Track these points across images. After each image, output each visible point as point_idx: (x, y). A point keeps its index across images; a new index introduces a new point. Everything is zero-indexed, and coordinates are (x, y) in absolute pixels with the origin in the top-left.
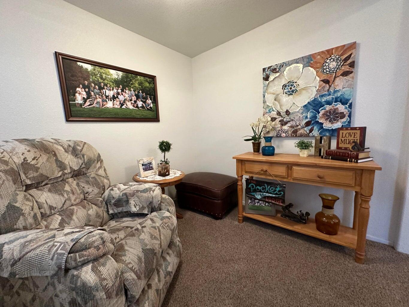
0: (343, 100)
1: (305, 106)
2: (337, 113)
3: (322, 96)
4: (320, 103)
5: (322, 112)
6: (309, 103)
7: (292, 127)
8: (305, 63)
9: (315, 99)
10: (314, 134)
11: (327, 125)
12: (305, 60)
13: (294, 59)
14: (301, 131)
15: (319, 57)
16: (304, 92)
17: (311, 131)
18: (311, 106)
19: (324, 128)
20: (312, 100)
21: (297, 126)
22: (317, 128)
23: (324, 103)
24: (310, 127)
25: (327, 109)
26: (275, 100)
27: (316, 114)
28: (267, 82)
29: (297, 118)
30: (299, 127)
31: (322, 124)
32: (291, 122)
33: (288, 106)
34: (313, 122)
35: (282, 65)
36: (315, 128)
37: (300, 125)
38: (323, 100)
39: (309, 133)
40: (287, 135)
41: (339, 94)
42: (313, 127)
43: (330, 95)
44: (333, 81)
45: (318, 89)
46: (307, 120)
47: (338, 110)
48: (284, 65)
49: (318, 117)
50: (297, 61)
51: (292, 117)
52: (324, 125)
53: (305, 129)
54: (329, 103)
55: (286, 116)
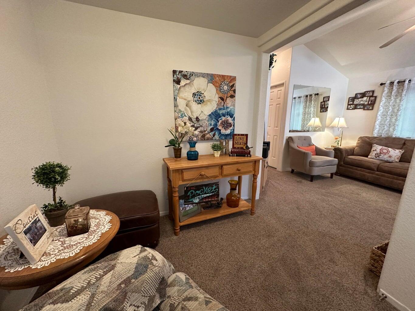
0: (231, 115)
1: (210, 115)
2: (228, 123)
3: (220, 109)
4: (219, 114)
5: (220, 122)
6: (212, 113)
7: (201, 132)
8: (209, 79)
9: (216, 111)
10: (216, 138)
11: (223, 131)
12: (209, 77)
13: (201, 73)
14: (208, 136)
15: (218, 78)
16: (209, 103)
17: (214, 135)
18: (214, 116)
19: (222, 133)
20: (214, 111)
21: (205, 131)
22: (218, 133)
23: (221, 115)
24: (213, 133)
25: (223, 120)
26: (187, 105)
27: (217, 123)
28: (179, 86)
29: (204, 124)
30: (206, 132)
31: (220, 130)
32: (200, 128)
33: (198, 114)
34: (215, 128)
35: (192, 74)
36: (216, 133)
37: (207, 130)
38: (221, 113)
39: (213, 137)
40: (198, 139)
41: (229, 110)
42: (215, 132)
43: (224, 109)
44: (226, 100)
45: (218, 104)
46: (212, 127)
47: (228, 121)
48: (194, 74)
49: (218, 125)
50: (203, 75)
51: (200, 123)
52: (221, 131)
53: (210, 134)
54: (224, 115)
55: (197, 122)
